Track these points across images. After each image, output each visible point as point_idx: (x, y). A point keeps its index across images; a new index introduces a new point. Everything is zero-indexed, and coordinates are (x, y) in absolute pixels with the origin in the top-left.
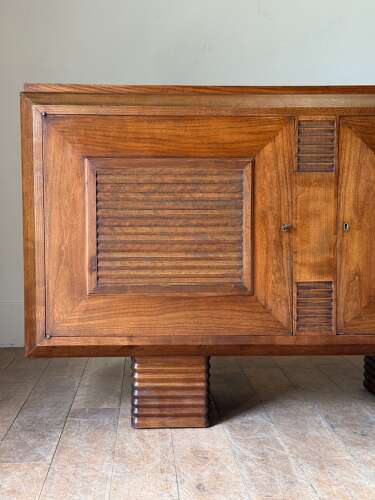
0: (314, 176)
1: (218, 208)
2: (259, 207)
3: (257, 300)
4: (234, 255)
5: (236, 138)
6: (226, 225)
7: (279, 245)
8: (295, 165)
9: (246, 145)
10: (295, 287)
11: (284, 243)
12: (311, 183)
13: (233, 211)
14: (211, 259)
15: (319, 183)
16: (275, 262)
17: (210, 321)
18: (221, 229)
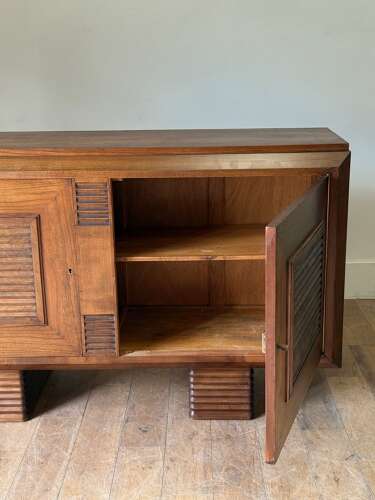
0: (93, 229)
1: (11, 256)
2: (47, 255)
3: (52, 329)
4: (29, 294)
5: (22, 197)
6: (19, 270)
7: (67, 286)
8: (76, 220)
9: (31, 203)
10: (82, 319)
11: (71, 283)
12: (90, 235)
13: (24, 259)
14: (9, 298)
15: (98, 234)
16: (65, 299)
17: (13, 345)
18: (16, 273)
